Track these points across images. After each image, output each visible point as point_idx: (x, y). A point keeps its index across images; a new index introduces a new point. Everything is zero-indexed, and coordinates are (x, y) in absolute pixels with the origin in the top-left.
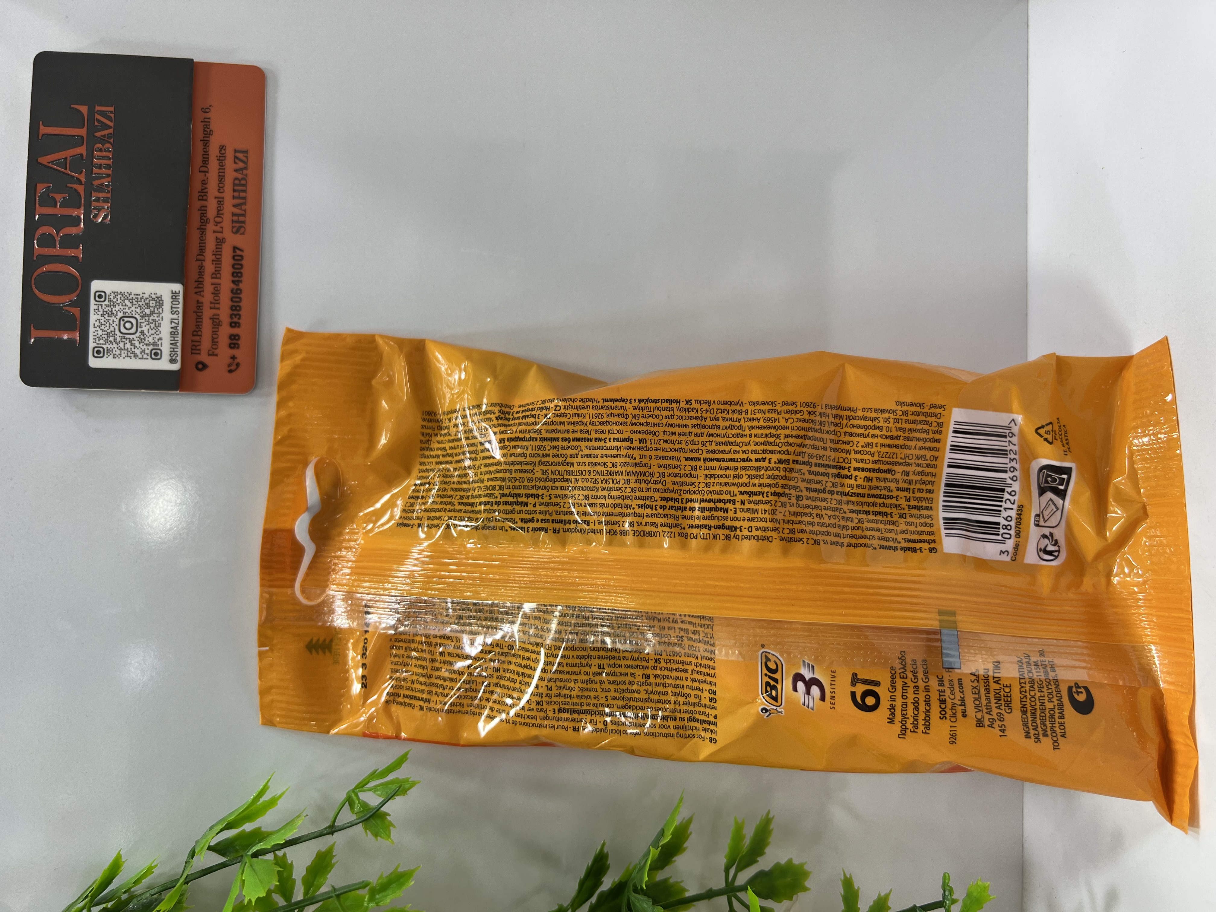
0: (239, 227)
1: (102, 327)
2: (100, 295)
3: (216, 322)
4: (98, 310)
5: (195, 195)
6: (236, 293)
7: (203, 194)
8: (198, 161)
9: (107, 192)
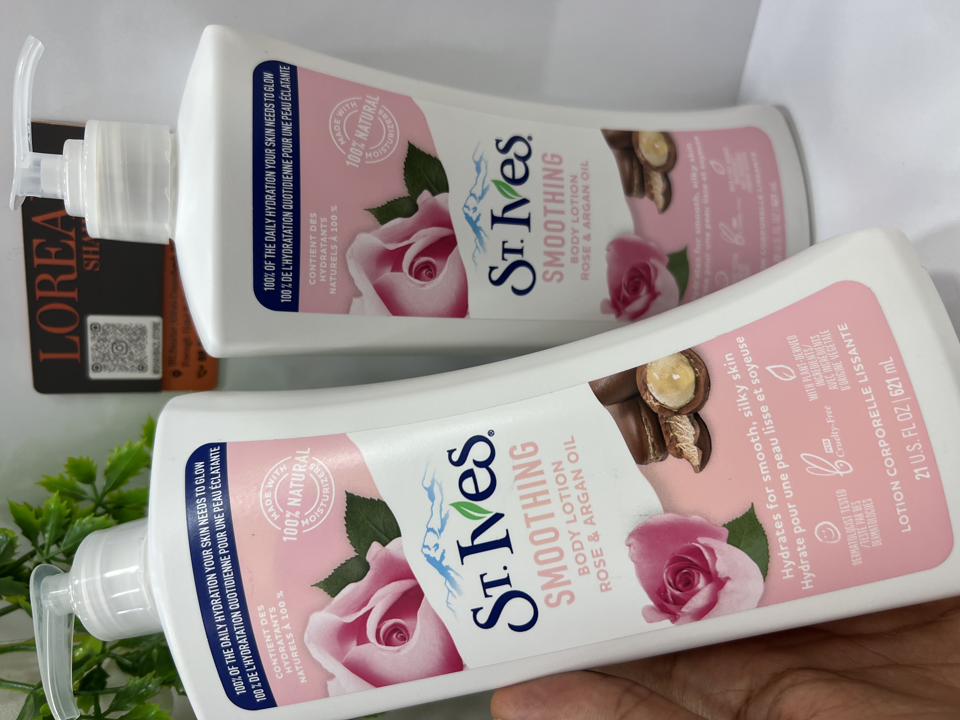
1: (99, 350)
2: (95, 327)
4: (94, 337)
9: (96, 246)
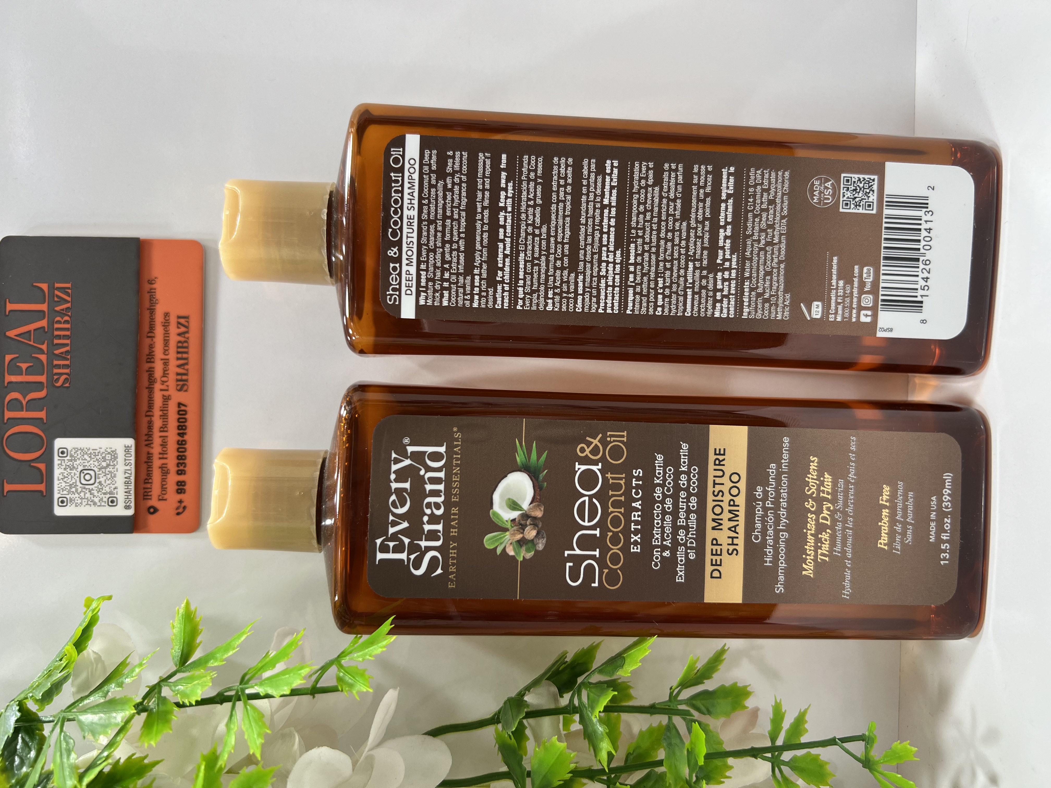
0: (182, 386)
1: (65, 480)
2: (63, 452)
3: (165, 471)
4: (61, 464)
5: (144, 358)
6: (181, 444)
7: (150, 357)
8: (146, 328)
9: (67, 359)
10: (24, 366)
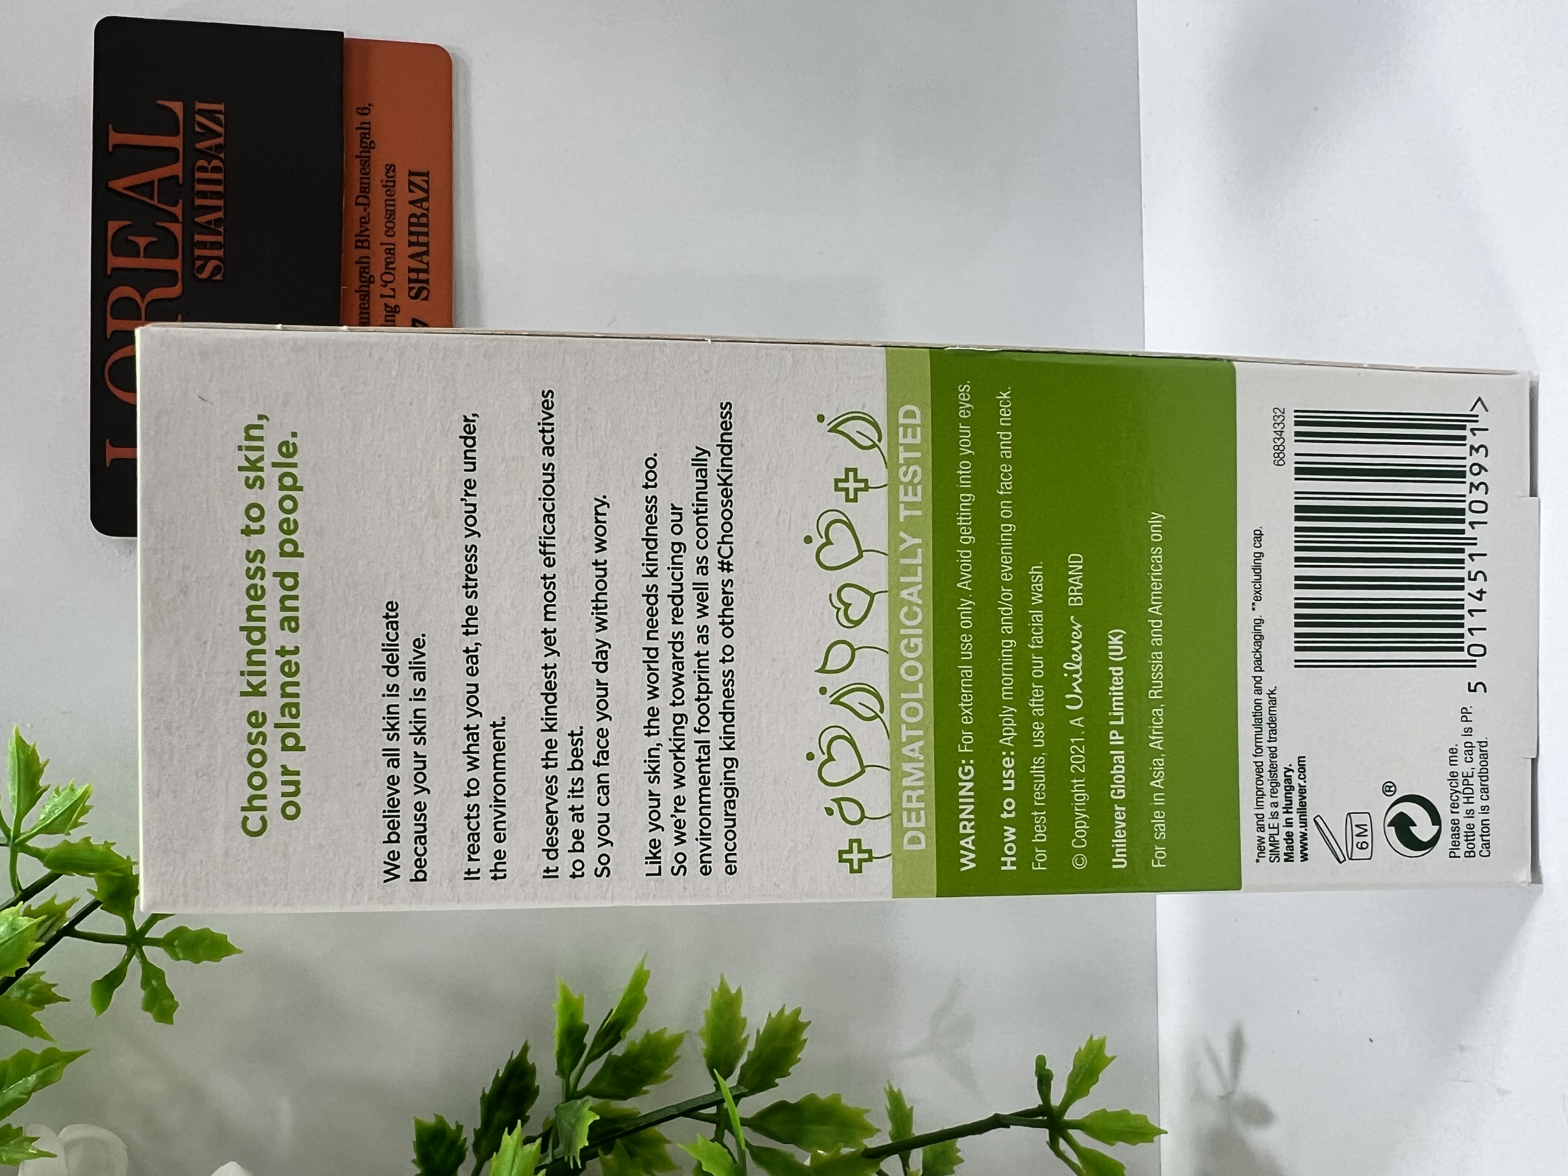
0: (419, 289)
7: (362, 238)
8: (355, 187)
9: (219, 233)
10: (142, 241)
